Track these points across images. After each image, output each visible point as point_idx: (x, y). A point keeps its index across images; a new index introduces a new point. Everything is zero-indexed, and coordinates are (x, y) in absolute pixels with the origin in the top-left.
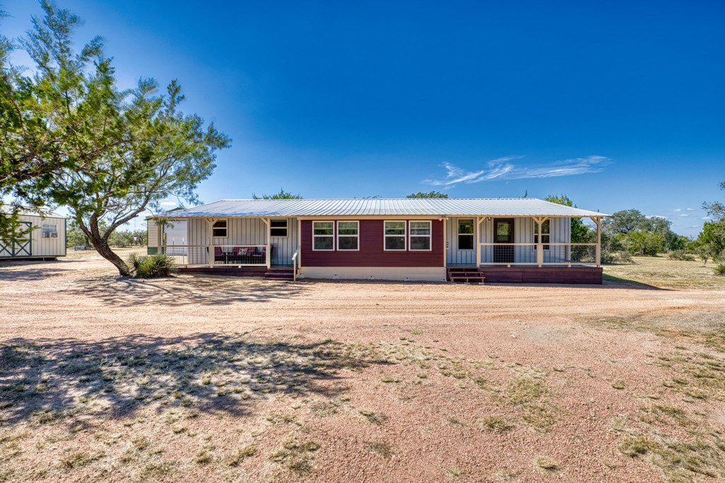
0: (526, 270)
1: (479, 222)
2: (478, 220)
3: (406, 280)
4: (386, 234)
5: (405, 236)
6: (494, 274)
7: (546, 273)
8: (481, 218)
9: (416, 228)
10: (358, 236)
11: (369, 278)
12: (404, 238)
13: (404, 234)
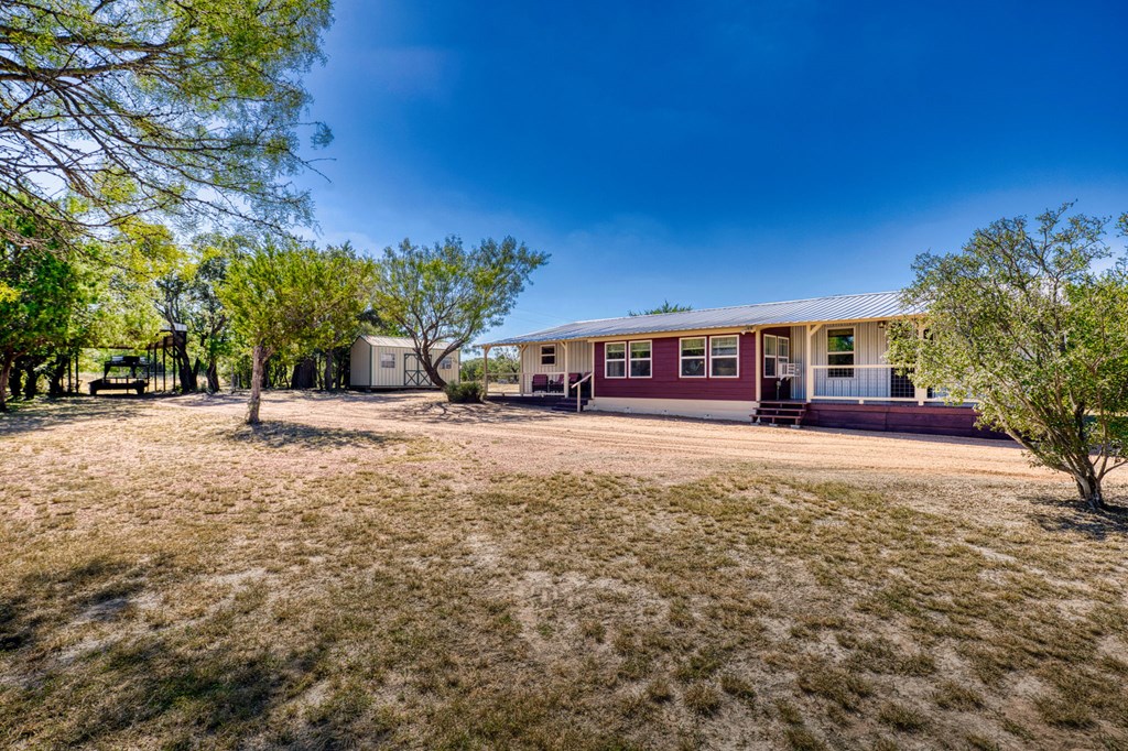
0: (892, 409)
1: (810, 333)
2: (808, 328)
3: (706, 417)
4: (683, 355)
5: (705, 357)
6: (836, 415)
7: (932, 415)
8: (812, 327)
9: (718, 347)
10: (650, 359)
11: (663, 413)
12: (703, 360)
13: (703, 355)
